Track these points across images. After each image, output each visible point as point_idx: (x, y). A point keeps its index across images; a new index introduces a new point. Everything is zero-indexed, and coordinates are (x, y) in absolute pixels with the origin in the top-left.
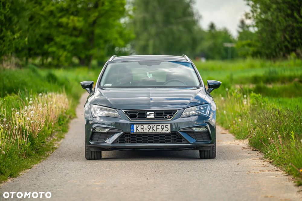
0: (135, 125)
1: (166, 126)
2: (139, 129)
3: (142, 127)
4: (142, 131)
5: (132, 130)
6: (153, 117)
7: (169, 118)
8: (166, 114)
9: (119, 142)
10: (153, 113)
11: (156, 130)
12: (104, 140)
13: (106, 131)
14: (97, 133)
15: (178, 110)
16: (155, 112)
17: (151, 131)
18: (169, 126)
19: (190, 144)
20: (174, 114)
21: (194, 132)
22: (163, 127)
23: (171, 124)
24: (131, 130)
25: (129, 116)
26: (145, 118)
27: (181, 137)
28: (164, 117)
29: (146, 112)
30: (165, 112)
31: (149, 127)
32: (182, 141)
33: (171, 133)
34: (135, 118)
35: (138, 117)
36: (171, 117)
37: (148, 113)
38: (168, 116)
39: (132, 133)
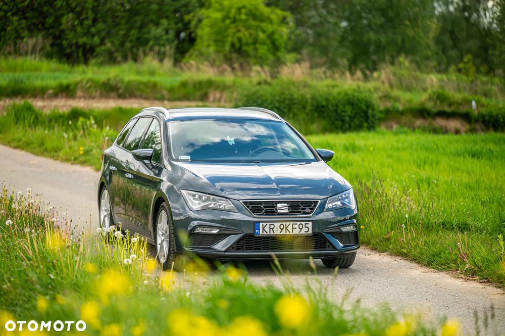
0: (261, 224)
1: (305, 224)
2: (267, 229)
3: (272, 226)
4: (272, 233)
5: (256, 231)
6: (286, 211)
7: (309, 213)
8: (304, 206)
9: (235, 248)
10: (286, 205)
11: (291, 231)
12: (210, 245)
13: (215, 232)
14: (198, 234)
15: (320, 201)
16: (288, 204)
17: (284, 232)
18: (310, 225)
19: (337, 251)
20: (315, 206)
21: (341, 233)
22: (301, 226)
23: (312, 221)
24: (254, 231)
25: (251, 210)
26: (275, 212)
27: (326, 240)
28: (301, 211)
29: (276, 204)
30: (303, 203)
31: (282, 227)
32: (327, 246)
33: (313, 235)
34: (261, 212)
35: (264, 211)
36: (311, 211)
37: (279, 205)
38: (307, 210)
39: (258, 235)
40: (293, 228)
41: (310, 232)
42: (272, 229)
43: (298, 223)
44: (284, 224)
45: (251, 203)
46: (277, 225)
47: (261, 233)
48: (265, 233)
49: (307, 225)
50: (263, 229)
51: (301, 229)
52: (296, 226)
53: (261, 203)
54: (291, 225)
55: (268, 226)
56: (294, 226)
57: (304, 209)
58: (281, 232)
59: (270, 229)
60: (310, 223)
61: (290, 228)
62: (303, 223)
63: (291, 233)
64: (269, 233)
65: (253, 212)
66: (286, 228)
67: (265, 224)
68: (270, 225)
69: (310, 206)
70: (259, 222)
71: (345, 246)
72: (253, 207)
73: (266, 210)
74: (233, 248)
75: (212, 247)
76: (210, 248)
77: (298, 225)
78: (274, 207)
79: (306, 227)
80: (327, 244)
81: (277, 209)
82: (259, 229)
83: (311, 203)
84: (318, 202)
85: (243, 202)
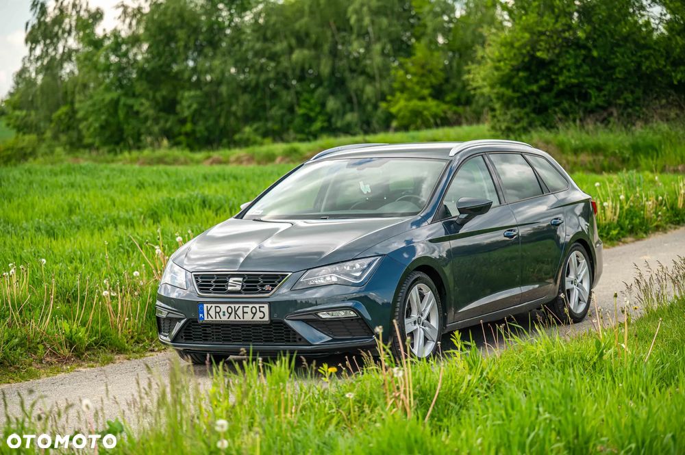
2: (212, 312)
3: (218, 310)
4: (218, 319)
5: (200, 315)
6: (239, 288)
7: (268, 291)
8: (264, 282)
9: (183, 337)
10: (241, 279)
11: (241, 316)
15: (290, 274)
16: (244, 278)
17: (232, 318)
18: (266, 309)
19: (310, 347)
20: (280, 282)
22: (254, 310)
23: (270, 303)
24: (198, 315)
25: (199, 286)
26: (226, 290)
28: (259, 288)
30: (264, 277)
31: (230, 310)
33: (271, 323)
34: (209, 289)
35: (213, 288)
36: (271, 289)
37: (232, 280)
38: (267, 287)
39: (202, 321)
40: (244, 313)
41: (267, 318)
42: (218, 313)
43: (251, 306)
44: (232, 306)
45: (203, 277)
46: (224, 307)
47: (206, 319)
48: (210, 319)
49: (262, 309)
50: (208, 313)
51: (255, 314)
52: (248, 310)
53: (213, 277)
54: (241, 309)
55: (213, 308)
56: (246, 310)
58: (228, 318)
59: (216, 312)
60: (266, 306)
61: (240, 312)
62: (257, 306)
63: (242, 319)
64: (214, 319)
65: (201, 289)
66: (235, 311)
67: (209, 306)
68: (216, 307)
69: (274, 282)
70: (204, 303)
72: (201, 282)
73: (216, 286)
77: (250, 308)
82: (203, 313)
83: (276, 277)
84: (286, 275)
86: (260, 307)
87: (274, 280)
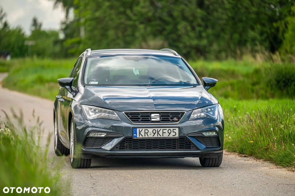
2: (143, 133)
3: (146, 131)
4: (146, 136)
5: (134, 135)
6: (158, 119)
7: (176, 121)
8: (172, 116)
9: (118, 148)
10: (158, 115)
11: (161, 135)
12: (100, 146)
13: (103, 136)
14: (91, 138)
15: (186, 112)
16: (160, 114)
17: (156, 136)
18: (177, 131)
19: (199, 151)
20: (182, 116)
21: (204, 137)
22: (169, 131)
23: (179, 127)
24: (133, 135)
25: (130, 118)
26: (149, 120)
27: (190, 142)
28: (170, 119)
29: (151, 114)
30: (172, 113)
31: (154, 131)
32: (191, 147)
33: (180, 138)
34: (138, 120)
35: (141, 119)
36: (178, 120)
37: (153, 115)
38: (175, 119)
39: (135, 138)
40: (163, 133)
41: (177, 136)
42: (147, 133)
43: (168, 129)
44: (156, 129)
45: (131, 114)
46: (150, 130)
47: (138, 136)
48: (141, 136)
49: (174, 131)
50: (140, 133)
51: (170, 133)
52: (166, 131)
53: (138, 113)
54: (161, 131)
55: (143, 131)
56: (164, 131)
57: (173, 118)
58: (153, 136)
59: (145, 133)
60: (177, 129)
61: (161, 133)
62: (172, 129)
63: (162, 136)
64: (144, 137)
65: (132, 120)
66: (158, 132)
67: (141, 129)
68: (145, 130)
69: (178, 116)
70: (136, 128)
71: (207, 148)
72: (132, 116)
73: (143, 118)
74: (117, 148)
75: (103, 148)
76: (101, 148)
77: (167, 130)
78: (149, 116)
79: (173, 132)
80: (192, 145)
81: (151, 118)
82: (136, 133)
83: (178, 113)
84: (184, 113)
85: (125, 113)
86: (173, 130)
87: (178, 115)
